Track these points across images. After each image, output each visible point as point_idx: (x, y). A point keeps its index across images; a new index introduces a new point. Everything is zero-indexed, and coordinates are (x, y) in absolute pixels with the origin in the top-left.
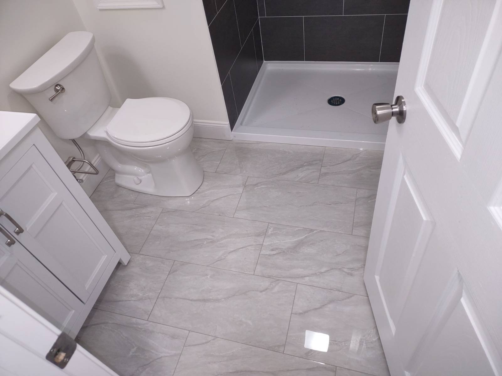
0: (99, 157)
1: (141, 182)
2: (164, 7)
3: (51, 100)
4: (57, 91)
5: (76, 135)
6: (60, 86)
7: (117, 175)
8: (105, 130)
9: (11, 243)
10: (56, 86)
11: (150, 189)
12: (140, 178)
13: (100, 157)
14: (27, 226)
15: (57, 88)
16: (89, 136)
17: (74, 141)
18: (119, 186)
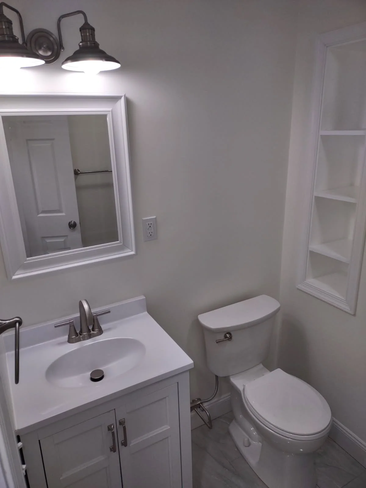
0: (229, 395)
1: (248, 446)
2: (354, 315)
3: (217, 342)
4: (226, 337)
5: (221, 374)
6: (230, 335)
7: (234, 421)
8: (244, 384)
9: (113, 449)
10: (228, 333)
11: (253, 461)
12: (250, 440)
13: (230, 397)
14: (133, 442)
15: (227, 335)
16: (229, 380)
17: (217, 377)
18: (229, 433)
